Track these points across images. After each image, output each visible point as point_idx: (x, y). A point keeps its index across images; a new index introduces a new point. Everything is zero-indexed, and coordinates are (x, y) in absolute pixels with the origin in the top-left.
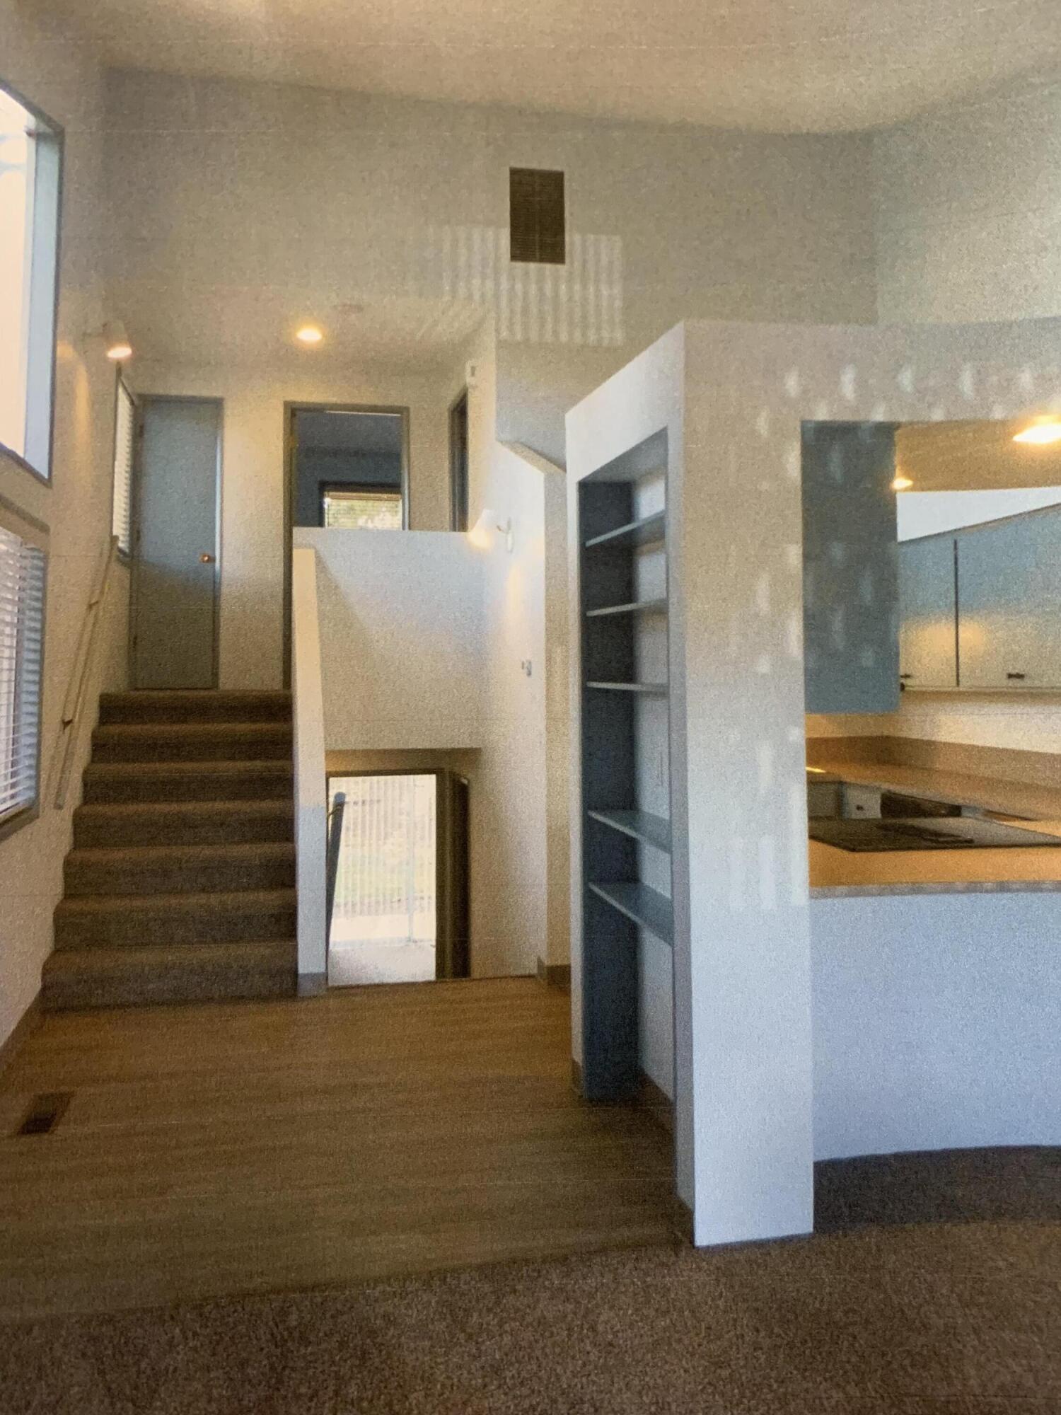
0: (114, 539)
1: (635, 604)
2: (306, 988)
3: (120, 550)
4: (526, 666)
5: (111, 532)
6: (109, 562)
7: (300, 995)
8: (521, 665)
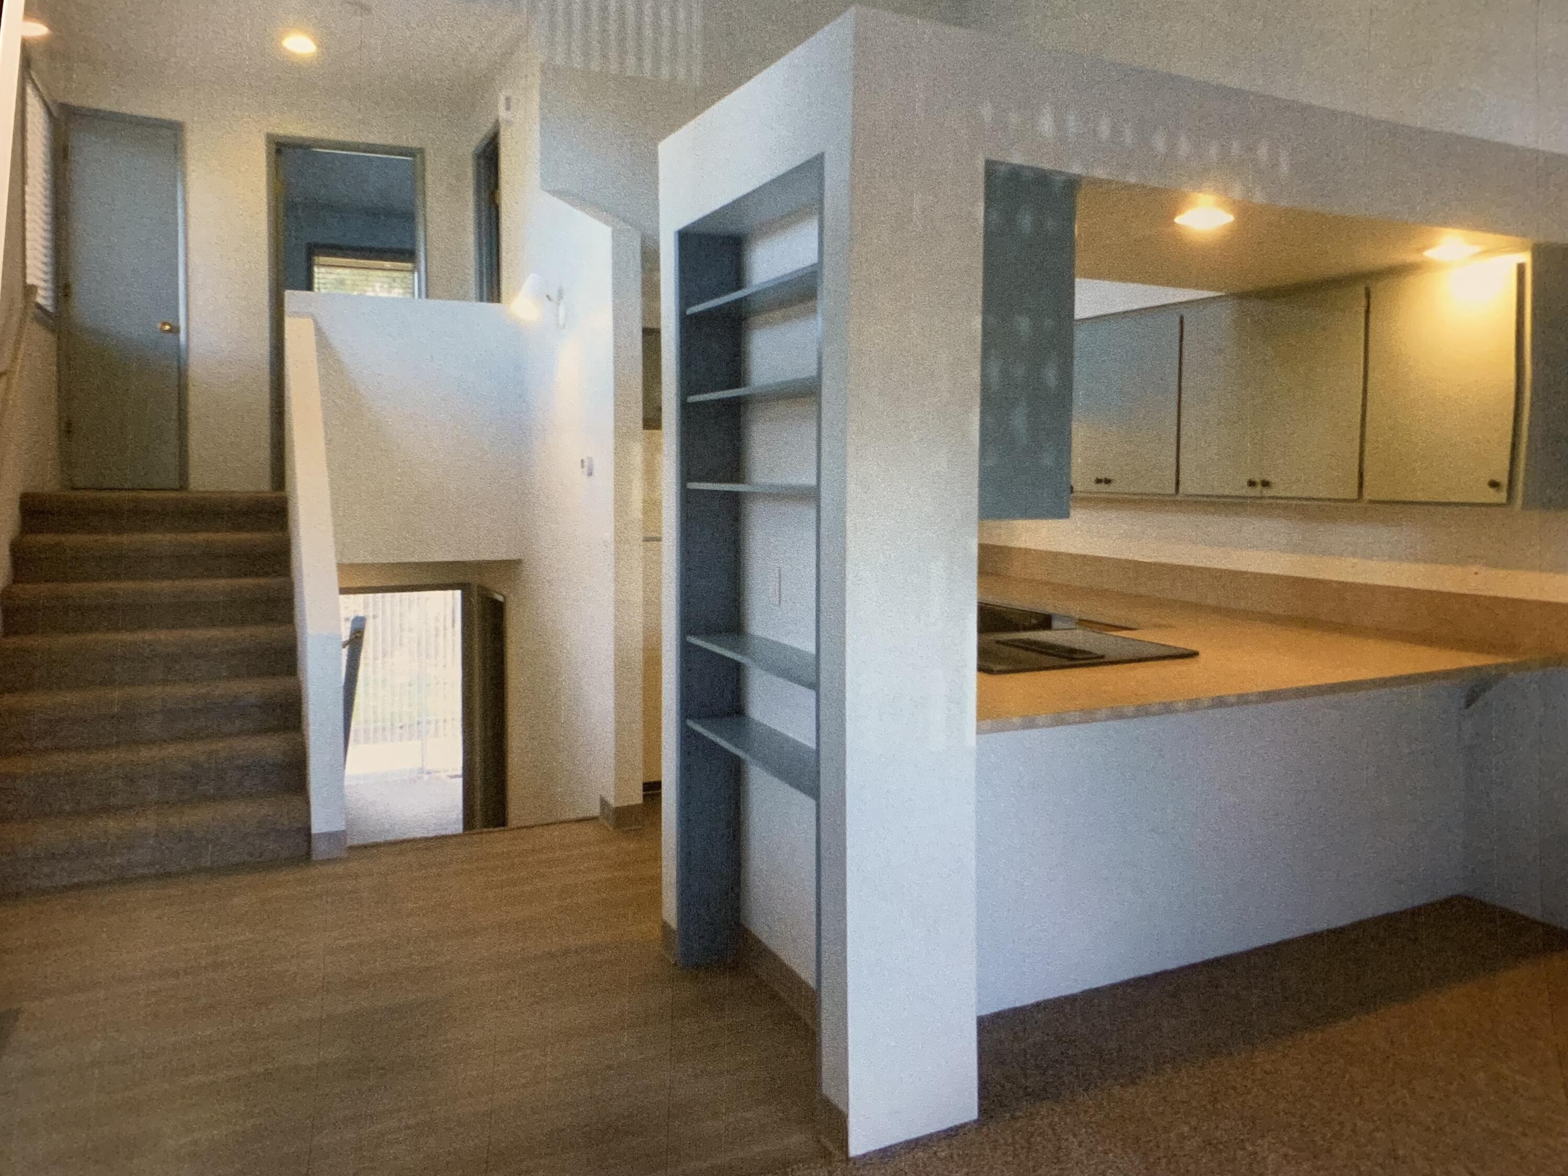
0: (30, 291)
1: (743, 389)
2: (320, 849)
3: (39, 307)
4: (586, 464)
5: (24, 282)
6: (22, 322)
7: (314, 858)
8: (579, 464)
